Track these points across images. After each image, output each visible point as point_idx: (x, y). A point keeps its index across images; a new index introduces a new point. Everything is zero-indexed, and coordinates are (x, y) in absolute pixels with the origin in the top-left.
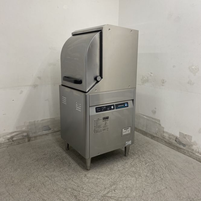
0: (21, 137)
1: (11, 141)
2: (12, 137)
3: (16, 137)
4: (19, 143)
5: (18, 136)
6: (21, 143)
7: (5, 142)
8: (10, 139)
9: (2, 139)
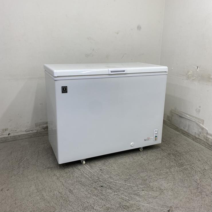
7: (41, 131)
8: (45, 128)
9: (38, 128)
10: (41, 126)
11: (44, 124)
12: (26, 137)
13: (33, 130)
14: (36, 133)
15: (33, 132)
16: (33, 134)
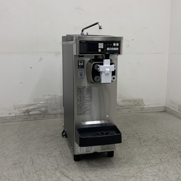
0: (38, 112)
1: (27, 115)
2: (28, 111)
6: (38, 119)
7: (20, 115)
8: (26, 112)
9: (17, 111)
10: (20, 109)
11: (24, 107)
12: (3, 121)
13: (11, 114)
14: (14, 116)
15: (11, 115)
16: (12, 118)
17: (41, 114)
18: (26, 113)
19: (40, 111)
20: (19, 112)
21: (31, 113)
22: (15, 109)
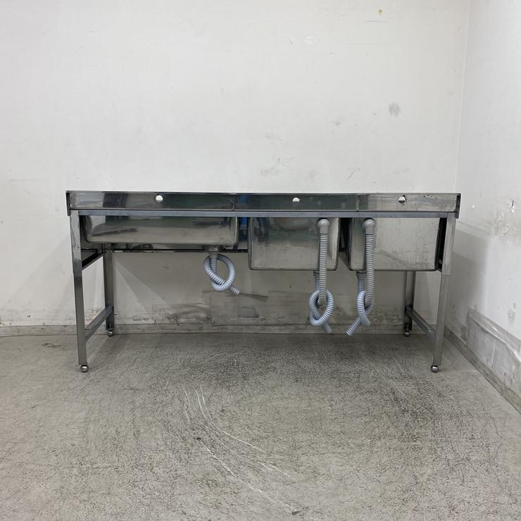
0: (194, 320)
1: (174, 324)
2: (176, 317)
3: (185, 316)
4: (189, 330)
5: (189, 315)
6: (194, 332)
7: (163, 323)
8: (173, 318)
9: (157, 315)
10: (164, 313)
11: (169, 309)
12: (134, 331)
13: (147, 319)
14: (153, 324)
15: (147, 322)
16: (148, 326)
17: (199, 323)
18: (173, 320)
19: (197, 318)
20: (161, 318)
21: (182, 320)
22: (155, 311)
